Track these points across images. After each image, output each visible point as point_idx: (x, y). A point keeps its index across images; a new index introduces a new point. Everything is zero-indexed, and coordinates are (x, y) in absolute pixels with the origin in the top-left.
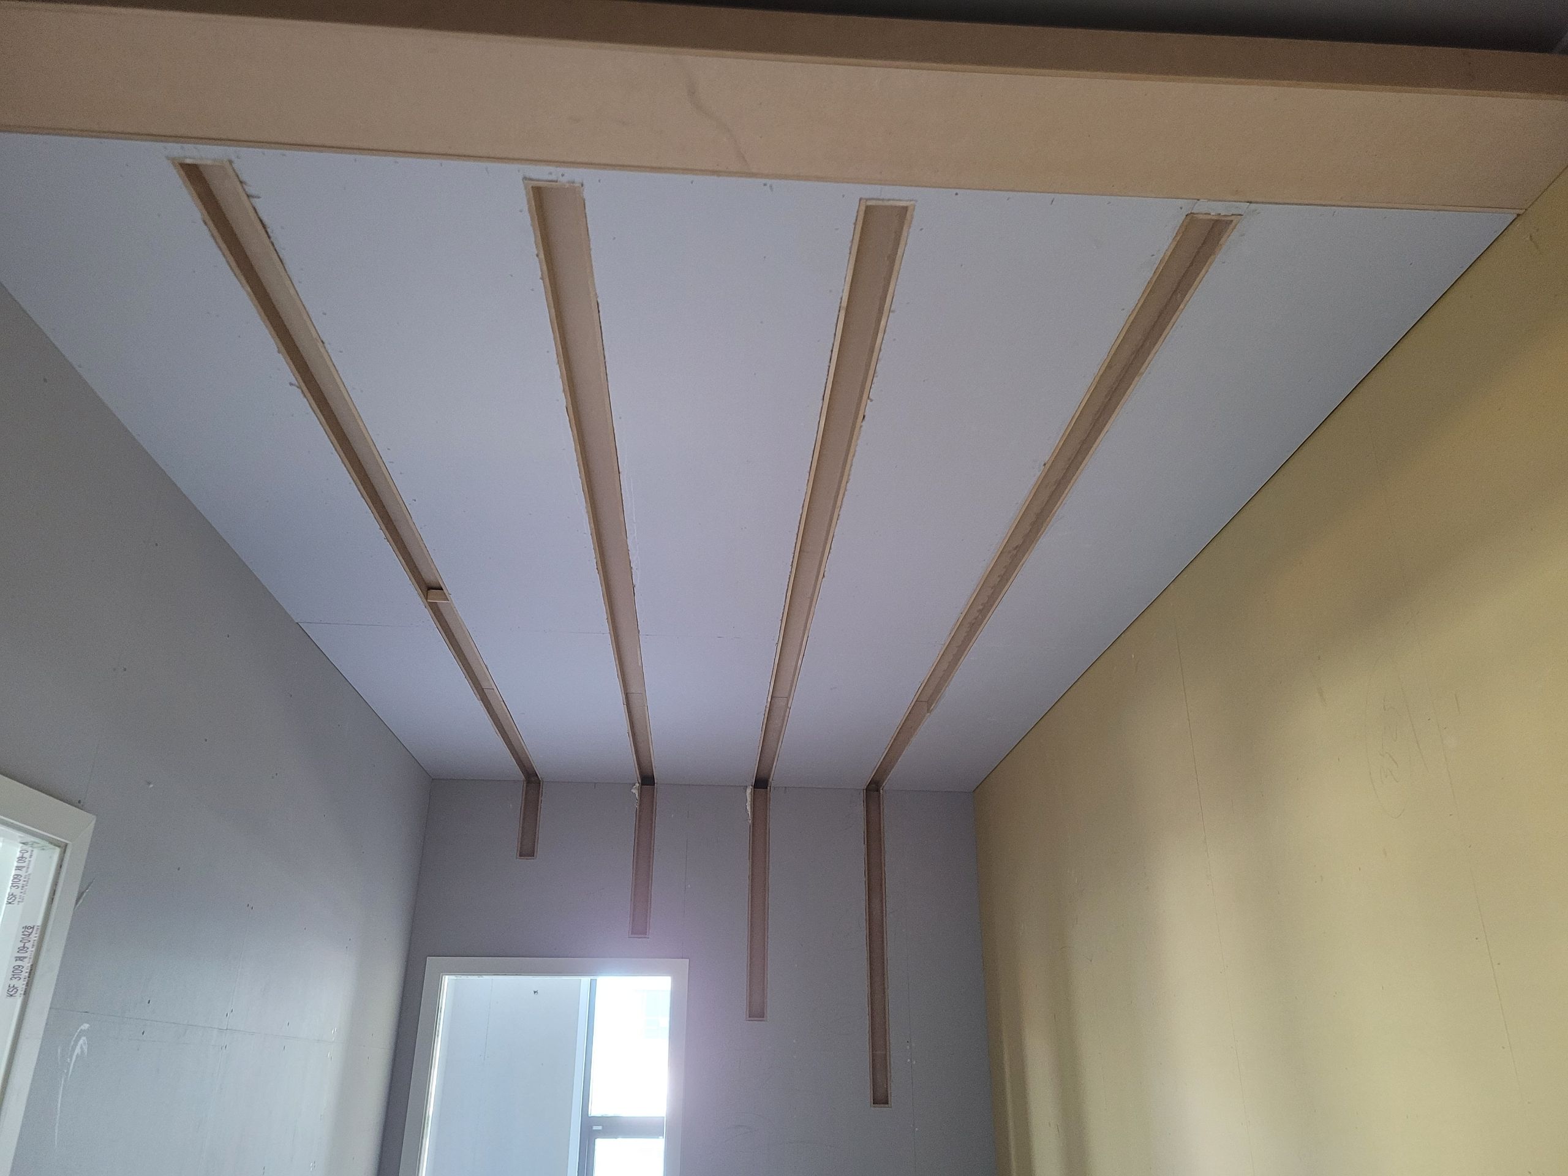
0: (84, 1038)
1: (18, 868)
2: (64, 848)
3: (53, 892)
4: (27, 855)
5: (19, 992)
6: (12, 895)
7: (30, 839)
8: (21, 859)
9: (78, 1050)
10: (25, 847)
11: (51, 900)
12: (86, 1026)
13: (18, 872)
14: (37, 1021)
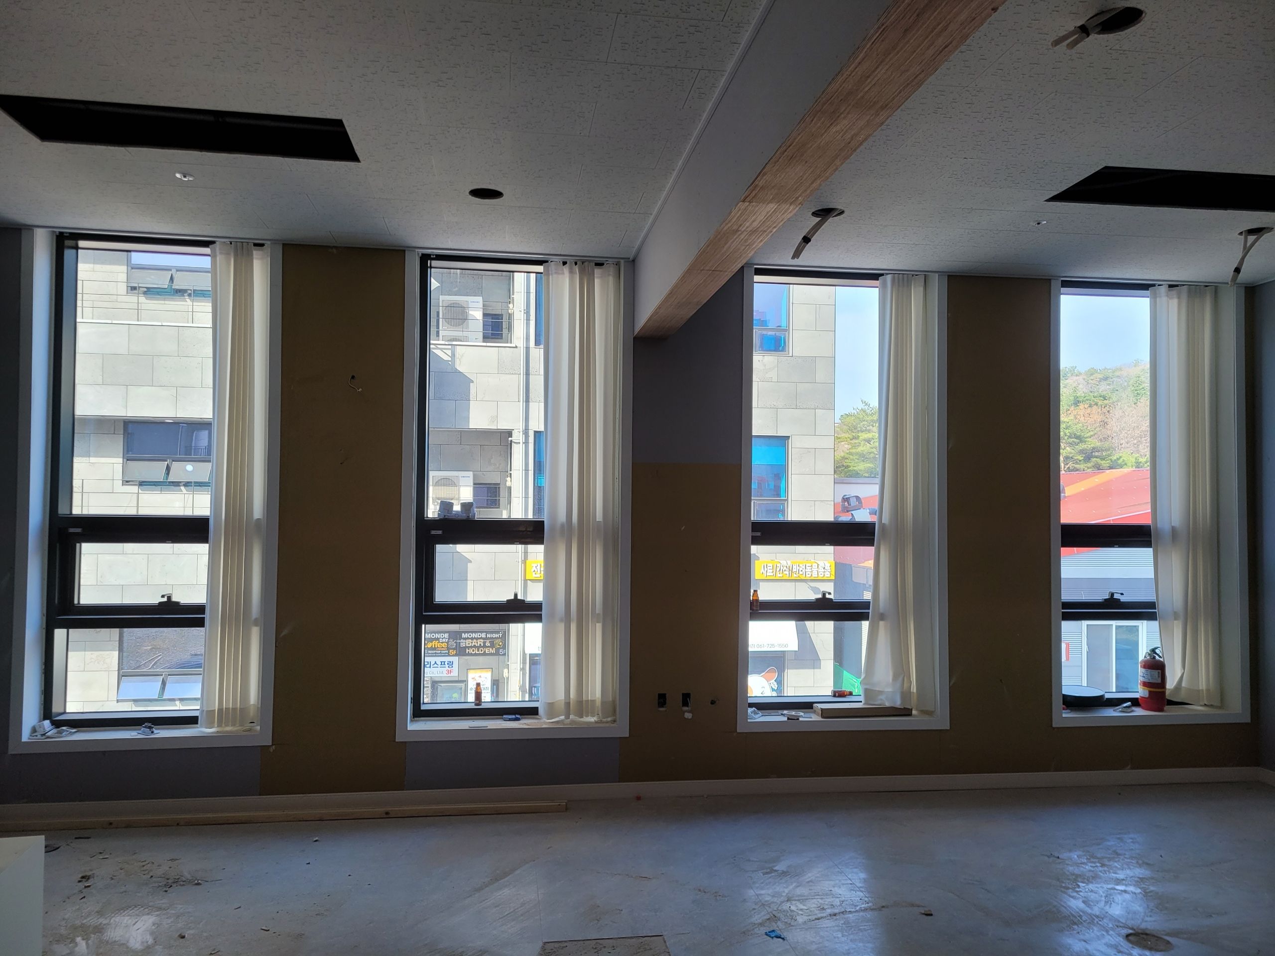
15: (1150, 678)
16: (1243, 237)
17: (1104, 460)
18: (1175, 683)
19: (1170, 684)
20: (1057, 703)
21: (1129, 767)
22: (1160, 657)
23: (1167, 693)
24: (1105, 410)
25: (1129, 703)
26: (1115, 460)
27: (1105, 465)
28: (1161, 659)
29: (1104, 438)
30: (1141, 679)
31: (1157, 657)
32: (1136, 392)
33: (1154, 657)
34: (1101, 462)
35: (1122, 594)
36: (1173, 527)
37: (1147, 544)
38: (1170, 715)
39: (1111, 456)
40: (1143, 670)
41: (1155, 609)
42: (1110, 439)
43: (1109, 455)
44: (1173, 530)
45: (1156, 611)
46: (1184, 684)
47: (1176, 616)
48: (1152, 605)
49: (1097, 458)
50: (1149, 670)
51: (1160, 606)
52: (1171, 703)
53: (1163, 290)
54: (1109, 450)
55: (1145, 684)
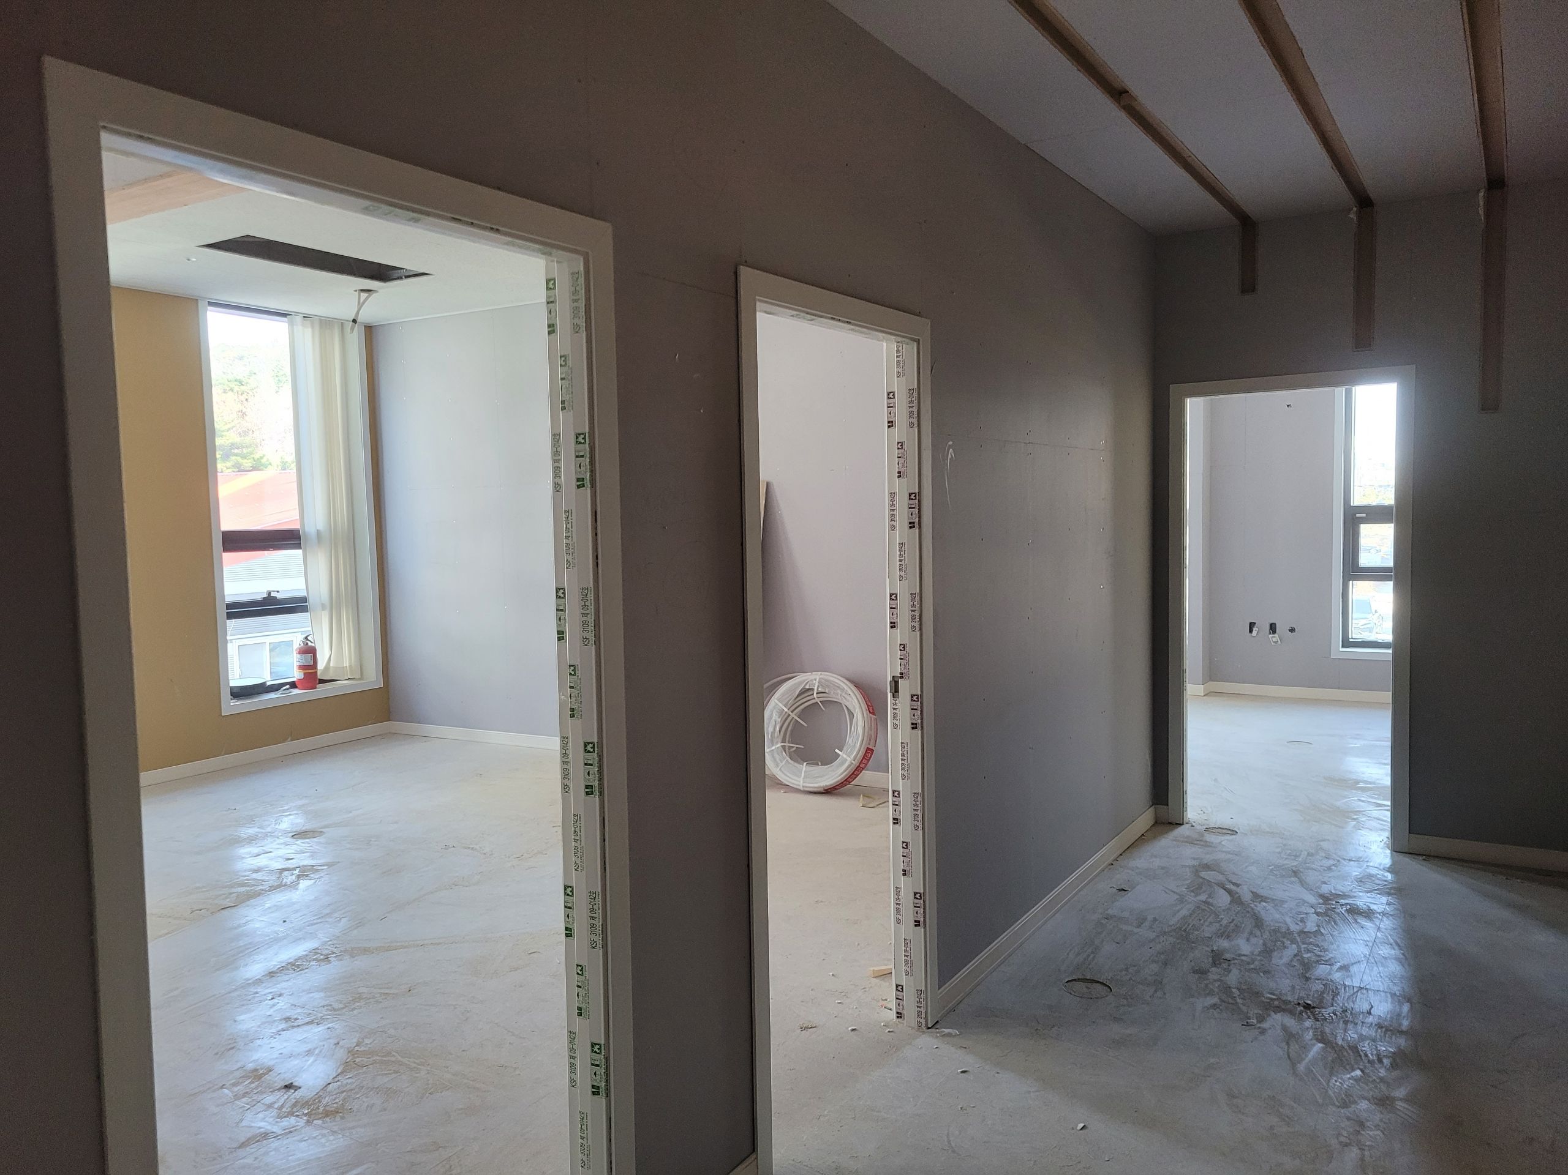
0: (951, 450)
1: (898, 357)
2: (918, 342)
3: (919, 368)
4: (900, 348)
5: (915, 426)
6: (898, 372)
7: (900, 339)
8: (898, 351)
9: (950, 456)
10: (898, 344)
11: (919, 373)
12: (950, 443)
13: (898, 359)
14: (927, 441)
15: (304, 662)
16: (357, 293)
17: (246, 458)
18: (324, 665)
19: (321, 666)
20: (225, 695)
21: (289, 739)
22: (312, 643)
23: (319, 673)
24: (243, 398)
25: (288, 686)
26: (258, 459)
27: (247, 465)
28: (313, 645)
29: (244, 432)
30: (296, 664)
31: (310, 644)
32: (277, 379)
33: (307, 644)
34: (242, 461)
35: (278, 592)
36: (318, 531)
37: (298, 546)
38: (322, 691)
39: (254, 454)
40: (299, 656)
41: (306, 602)
42: (250, 432)
43: (251, 453)
44: (318, 533)
45: (307, 604)
46: (331, 665)
47: (323, 607)
48: (304, 599)
49: (237, 456)
50: (303, 655)
51: (310, 601)
52: (322, 681)
53: (299, 318)
54: (250, 446)
55: (301, 668)
